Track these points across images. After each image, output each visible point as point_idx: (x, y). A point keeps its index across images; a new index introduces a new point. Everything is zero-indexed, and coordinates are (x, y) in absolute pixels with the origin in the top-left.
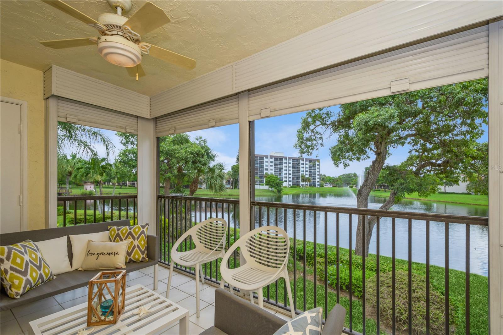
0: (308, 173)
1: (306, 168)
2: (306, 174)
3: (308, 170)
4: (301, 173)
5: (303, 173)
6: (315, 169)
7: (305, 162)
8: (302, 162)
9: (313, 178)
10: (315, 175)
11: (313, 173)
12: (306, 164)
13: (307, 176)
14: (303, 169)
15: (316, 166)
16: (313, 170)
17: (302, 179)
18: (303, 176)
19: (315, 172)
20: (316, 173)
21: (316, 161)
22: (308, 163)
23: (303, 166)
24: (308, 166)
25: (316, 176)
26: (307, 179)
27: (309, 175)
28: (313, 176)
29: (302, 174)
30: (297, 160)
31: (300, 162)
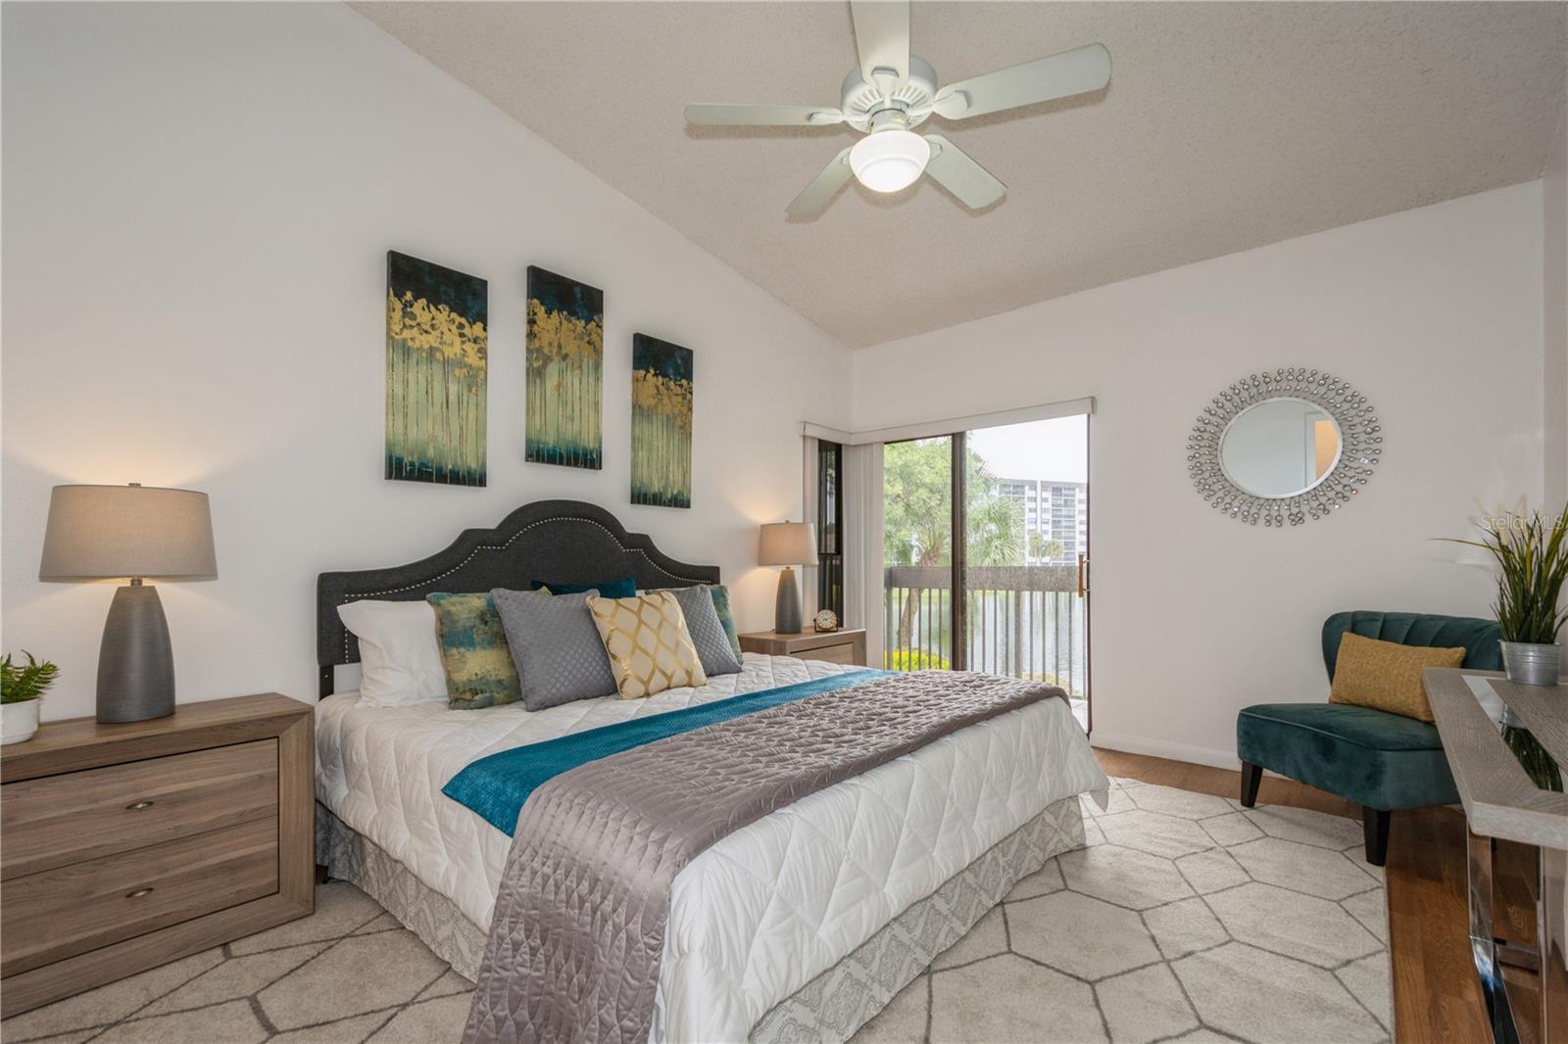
0: (1049, 528)
1: (1044, 511)
2: (1046, 532)
3: (1048, 516)
4: (1028, 527)
5: (1033, 527)
6: (1071, 514)
7: (1039, 493)
8: (1032, 494)
9: (1066, 544)
10: (1072, 535)
11: (1066, 527)
12: (1045, 500)
13: (1048, 538)
14: (1033, 515)
15: (1074, 506)
16: (1065, 517)
17: (1033, 547)
18: (1035, 537)
19: (1072, 524)
20: (1074, 527)
21: (1074, 489)
22: (1048, 495)
23: (1032, 505)
24: (1048, 505)
25: (1074, 538)
26: (1049, 545)
27: (1053, 533)
28: (1065, 538)
29: (1030, 531)
30: (1014, 487)
31: (1023, 493)
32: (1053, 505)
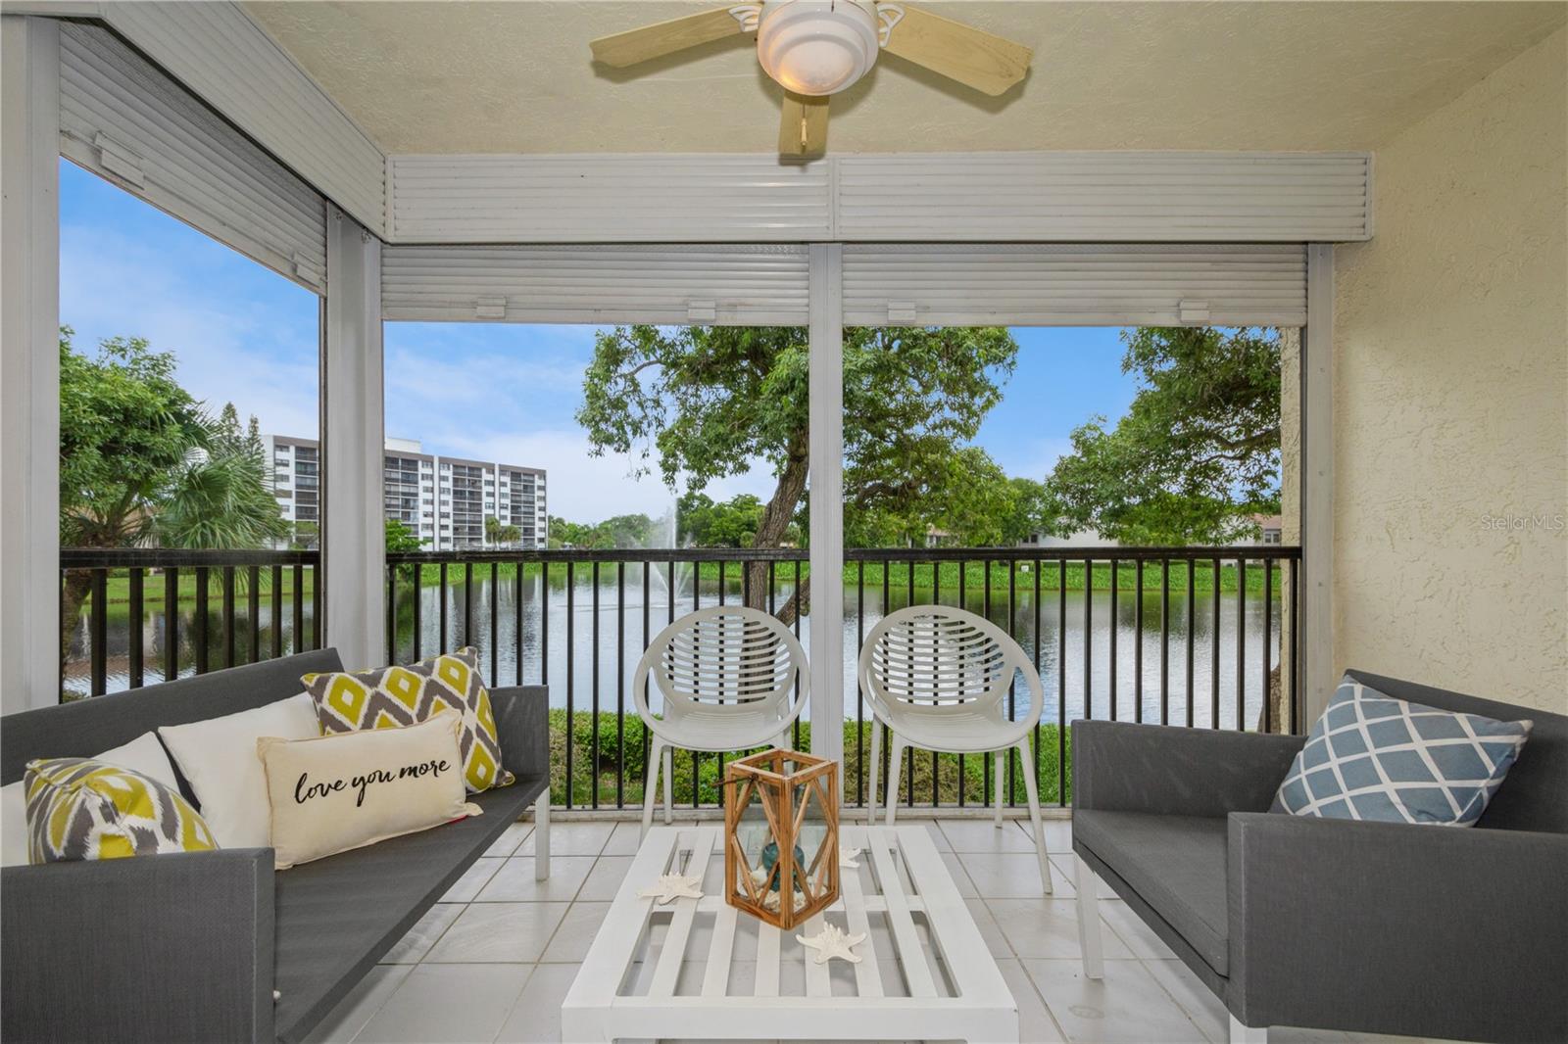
0: (508, 513)
1: (502, 495)
2: (504, 517)
3: (507, 501)
4: (485, 511)
5: (491, 512)
6: (530, 499)
7: (497, 477)
8: (490, 477)
9: (526, 530)
10: (531, 521)
11: (525, 513)
12: (503, 484)
13: (506, 523)
14: (491, 500)
15: (534, 493)
16: (525, 502)
17: (488, 534)
18: (491, 522)
19: (531, 510)
20: (533, 513)
21: (533, 476)
22: (507, 479)
23: (490, 489)
24: (507, 490)
25: (533, 524)
26: (506, 532)
27: (513, 518)
28: (525, 524)
29: (487, 515)
30: (470, 468)
31: (480, 476)
32: (512, 490)
